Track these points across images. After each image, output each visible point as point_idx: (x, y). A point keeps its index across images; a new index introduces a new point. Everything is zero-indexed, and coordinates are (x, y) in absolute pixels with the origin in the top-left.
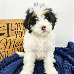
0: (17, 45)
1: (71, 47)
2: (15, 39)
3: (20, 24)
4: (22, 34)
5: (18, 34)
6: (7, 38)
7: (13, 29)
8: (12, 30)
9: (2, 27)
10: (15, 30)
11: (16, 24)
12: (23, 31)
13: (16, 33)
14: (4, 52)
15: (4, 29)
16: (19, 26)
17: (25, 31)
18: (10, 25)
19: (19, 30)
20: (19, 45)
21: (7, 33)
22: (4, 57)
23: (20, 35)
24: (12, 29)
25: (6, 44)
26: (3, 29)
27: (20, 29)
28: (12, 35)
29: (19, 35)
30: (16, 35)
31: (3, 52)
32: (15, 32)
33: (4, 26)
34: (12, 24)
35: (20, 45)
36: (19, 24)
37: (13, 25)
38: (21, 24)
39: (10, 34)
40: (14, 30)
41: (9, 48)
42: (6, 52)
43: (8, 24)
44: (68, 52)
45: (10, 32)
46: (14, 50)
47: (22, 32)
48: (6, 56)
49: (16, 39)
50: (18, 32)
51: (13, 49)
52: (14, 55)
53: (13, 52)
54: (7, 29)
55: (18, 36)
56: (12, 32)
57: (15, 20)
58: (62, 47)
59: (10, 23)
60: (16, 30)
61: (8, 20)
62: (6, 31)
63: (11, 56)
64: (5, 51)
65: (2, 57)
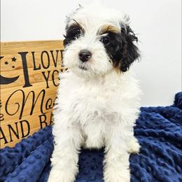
2: (44, 91)
3: (55, 53)
5: (50, 78)
6: (23, 89)
7: (37, 66)
8: (35, 69)
9: (10, 61)
10: (42, 67)
11: (45, 53)
12: (62, 70)
13: (46, 74)
14: (19, 125)
15: (16, 67)
16: (51, 58)
18: (29, 57)
19: (52, 68)
21: (23, 76)
22: (20, 135)
24: (35, 67)
25: (23, 105)
26: (13, 67)
27: (56, 66)
28: (36, 81)
29: (53, 79)
30: (47, 80)
31: (16, 123)
32: (43, 73)
33: (14, 60)
34: (33, 53)
36: (52, 52)
37: (38, 56)
38: (57, 51)
39: (31, 79)
40: (40, 68)
41: (31, 114)
42: (25, 124)
43: (23, 55)
45: (29, 74)
46: (43, 118)
48: (25, 133)
50: (49, 72)
51: (40, 116)
52: (44, 130)
53: (41, 123)
54: (22, 65)
55: (50, 83)
56: (36, 75)
57: (42, 42)
59: (30, 51)
60: (44, 68)
61: (24, 44)
62: (21, 72)
63: (37, 131)
64: (21, 122)
65: (15, 136)
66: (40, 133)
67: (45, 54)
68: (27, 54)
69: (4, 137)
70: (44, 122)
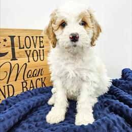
0: (30, 75)
1: (128, 76)
2: (26, 64)
3: (35, 38)
4: (38, 56)
5: (31, 55)
6: (11, 62)
7: (22, 46)
8: (20, 48)
9: (2, 41)
10: (25, 47)
12: (40, 50)
13: (28, 53)
14: (6, 88)
15: (6, 46)
16: (32, 41)
17: (43, 50)
18: (16, 39)
19: (32, 48)
20: (33, 76)
21: (11, 52)
22: (7, 96)
23: (36, 58)
24: (20, 46)
25: (10, 73)
26: (4, 45)
27: (35, 47)
28: (21, 57)
29: (33, 56)
30: (28, 56)
31: (4, 86)
32: (26, 51)
33: (5, 40)
34: (19, 37)
35: (36, 74)
36: (33, 37)
37: (22, 39)
38: (37, 37)
39: (17, 55)
40: (23, 48)
42: (10, 87)
43: (12, 38)
44: (123, 86)
45: (16, 51)
46: (25, 84)
47: (38, 52)
48: (11, 95)
49: (28, 63)
50: (30, 51)
51: (22, 83)
52: (25, 93)
54: (10, 45)
55: (31, 59)
56: (20, 52)
57: (26, 30)
60: (27, 48)
61: (13, 30)
62: (10, 50)
63: (19, 94)
64: (8, 86)
65: (3, 96)
66: (21, 95)
67: (27, 38)
68: (15, 38)
70: (25, 87)
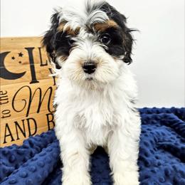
2: (51, 88)
7: (44, 63)
8: (42, 65)
9: (17, 56)
10: (49, 63)
14: (26, 122)
15: (22, 62)
21: (30, 72)
22: (27, 134)
24: (41, 62)
25: (30, 102)
26: (20, 62)
28: (43, 77)
31: (23, 121)
32: (50, 69)
33: (21, 55)
34: (40, 48)
40: (46, 65)
41: (38, 112)
42: (31, 121)
43: (30, 50)
45: (36, 70)
46: (50, 116)
48: (32, 132)
53: (49, 122)
54: (28, 61)
56: (42, 71)
58: (176, 107)
61: (31, 39)
62: (27, 68)
64: (28, 120)
65: (22, 134)
68: (34, 50)
69: (11, 135)
70: (52, 121)
